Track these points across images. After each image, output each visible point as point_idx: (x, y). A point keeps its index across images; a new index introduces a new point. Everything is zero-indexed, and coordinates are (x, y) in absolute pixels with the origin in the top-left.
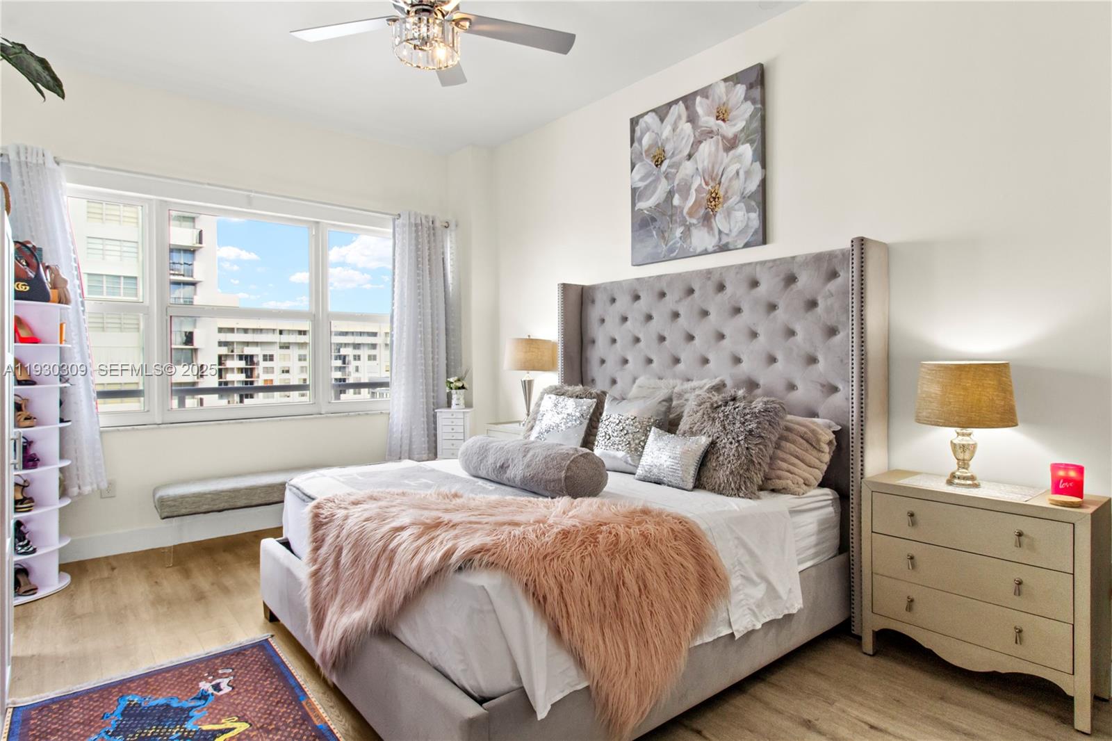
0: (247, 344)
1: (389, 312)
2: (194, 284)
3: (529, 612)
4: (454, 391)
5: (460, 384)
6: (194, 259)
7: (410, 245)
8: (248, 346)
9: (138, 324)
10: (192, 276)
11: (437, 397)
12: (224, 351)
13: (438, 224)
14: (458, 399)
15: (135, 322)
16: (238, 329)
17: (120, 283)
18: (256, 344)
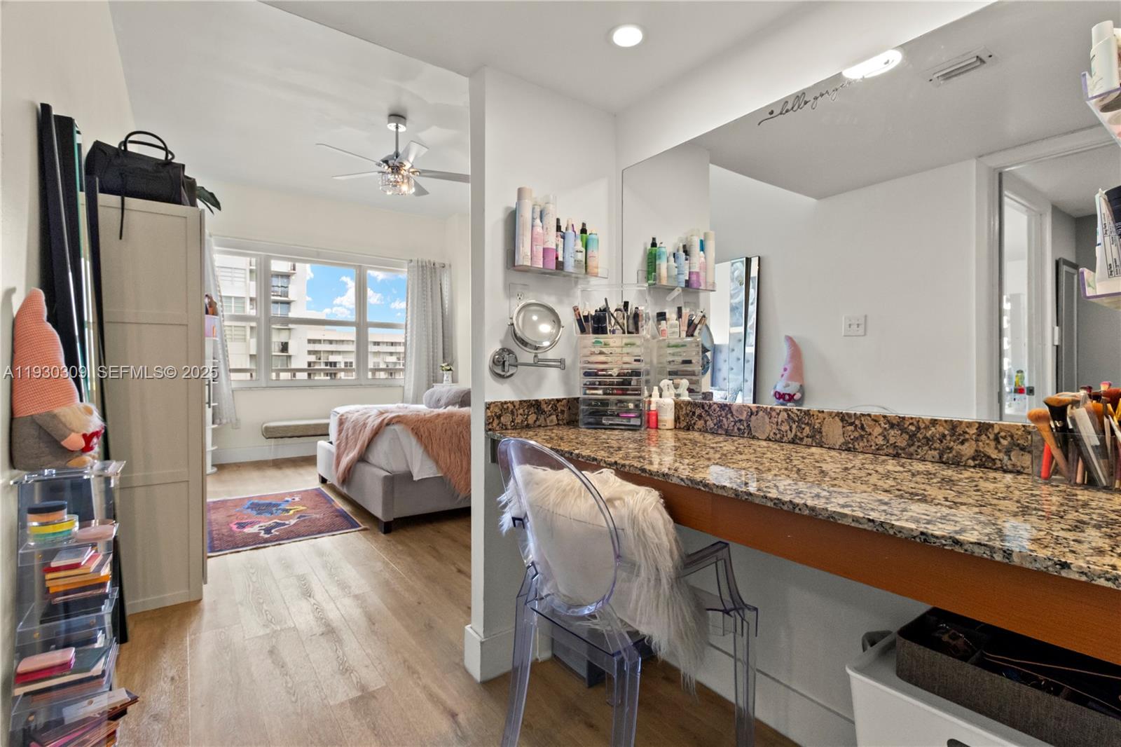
0: (332, 352)
1: (404, 323)
2: (288, 303)
3: (414, 441)
4: (445, 372)
5: (448, 368)
6: (289, 283)
7: (418, 279)
8: (332, 354)
9: (245, 335)
10: (287, 297)
11: (436, 376)
12: (313, 358)
13: (437, 266)
14: (447, 377)
15: (243, 334)
16: (324, 340)
17: (231, 303)
18: (339, 352)
